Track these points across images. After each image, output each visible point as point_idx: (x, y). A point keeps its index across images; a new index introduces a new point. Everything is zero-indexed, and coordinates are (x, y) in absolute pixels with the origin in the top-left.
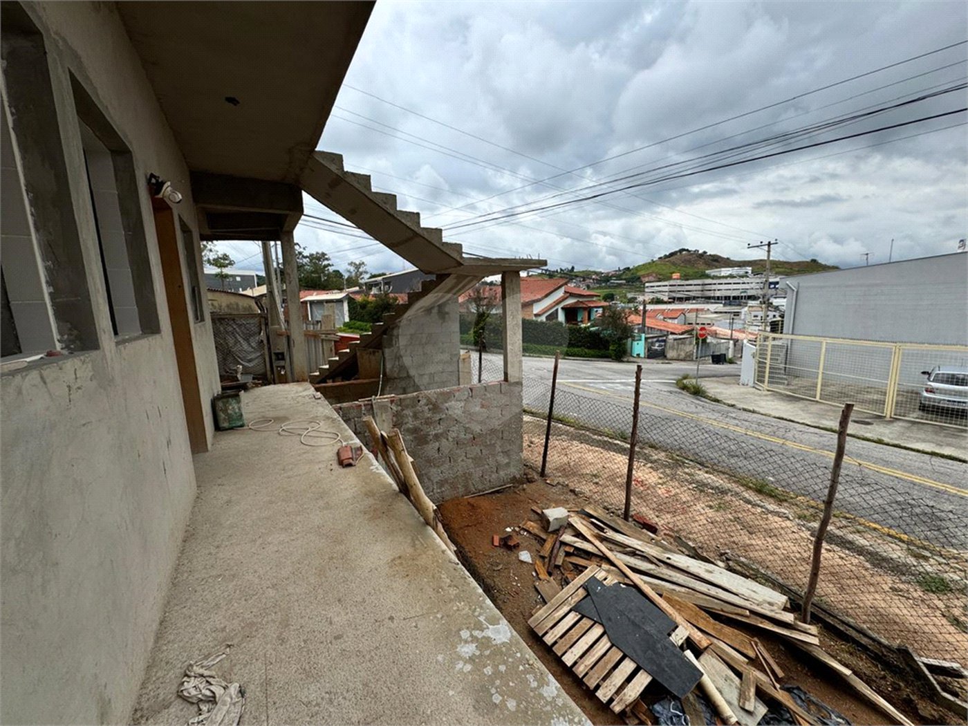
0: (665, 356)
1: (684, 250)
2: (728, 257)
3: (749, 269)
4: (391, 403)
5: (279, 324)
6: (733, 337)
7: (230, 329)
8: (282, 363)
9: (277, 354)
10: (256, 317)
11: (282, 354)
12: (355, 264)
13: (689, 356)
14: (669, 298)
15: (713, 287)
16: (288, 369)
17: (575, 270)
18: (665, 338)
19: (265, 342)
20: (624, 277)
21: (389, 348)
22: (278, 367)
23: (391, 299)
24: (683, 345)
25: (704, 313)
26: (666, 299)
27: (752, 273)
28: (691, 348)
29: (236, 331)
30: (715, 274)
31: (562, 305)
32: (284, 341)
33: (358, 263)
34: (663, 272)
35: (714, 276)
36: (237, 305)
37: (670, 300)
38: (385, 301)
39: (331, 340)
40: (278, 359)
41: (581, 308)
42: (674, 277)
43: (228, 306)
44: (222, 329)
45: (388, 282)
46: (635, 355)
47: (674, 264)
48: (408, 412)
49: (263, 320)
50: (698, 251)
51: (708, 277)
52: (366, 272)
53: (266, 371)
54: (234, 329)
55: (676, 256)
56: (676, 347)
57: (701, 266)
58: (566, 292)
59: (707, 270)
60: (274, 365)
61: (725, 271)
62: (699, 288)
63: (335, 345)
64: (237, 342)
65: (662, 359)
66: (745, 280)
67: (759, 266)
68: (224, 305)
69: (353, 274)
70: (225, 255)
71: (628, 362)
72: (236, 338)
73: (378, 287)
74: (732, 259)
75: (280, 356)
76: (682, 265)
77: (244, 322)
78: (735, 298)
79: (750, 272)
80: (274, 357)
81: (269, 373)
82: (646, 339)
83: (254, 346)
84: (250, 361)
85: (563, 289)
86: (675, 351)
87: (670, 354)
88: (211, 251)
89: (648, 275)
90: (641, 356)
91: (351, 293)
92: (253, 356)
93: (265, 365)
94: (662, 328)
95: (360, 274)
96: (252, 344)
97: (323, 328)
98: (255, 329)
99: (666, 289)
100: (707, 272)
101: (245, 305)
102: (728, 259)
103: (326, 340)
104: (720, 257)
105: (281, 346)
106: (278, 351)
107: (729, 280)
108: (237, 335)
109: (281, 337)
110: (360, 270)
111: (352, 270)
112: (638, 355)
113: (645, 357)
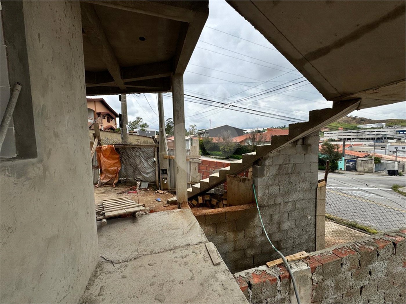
0: (357, 170)
2: (370, 118)
3: (384, 124)
4: (312, 273)
5: (165, 152)
6: (397, 160)
7: (138, 154)
8: (165, 176)
9: (163, 170)
10: (152, 147)
11: (166, 170)
12: (192, 126)
13: (371, 170)
14: (338, 139)
15: (364, 133)
16: (169, 179)
17: (286, 127)
18: (356, 160)
19: (157, 162)
21: (261, 177)
22: (163, 178)
23: (210, 139)
24: (367, 164)
25: (363, 146)
26: (336, 139)
27: (386, 126)
28: (372, 165)
29: (141, 155)
30: (363, 127)
32: (167, 161)
33: (193, 125)
35: (362, 128)
36: (147, 141)
37: (339, 140)
38: (208, 140)
39: (196, 163)
40: (163, 173)
42: (340, 129)
43: (144, 142)
44: (134, 154)
45: (208, 132)
46: (339, 169)
47: (339, 123)
48: (330, 283)
49: (156, 149)
50: (352, 116)
51: (359, 128)
52: (196, 129)
53: (156, 180)
54: (140, 154)
56: (363, 165)
57: (354, 123)
59: (358, 125)
60: (161, 177)
61: (369, 126)
62: (355, 134)
63: (198, 166)
64: (141, 162)
65: (354, 172)
66: (382, 130)
67: (390, 122)
68: (142, 141)
69: (191, 130)
70: (146, 123)
71: (338, 173)
72: (140, 159)
73: (203, 134)
74: (372, 119)
75: (165, 172)
76: (343, 123)
77: (145, 150)
78: (378, 139)
79: (385, 125)
80: (161, 172)
81: (157, 182)
82: (345, 160)
83: (150, 165)
84: (147, 174)
86: (362, 167)
87: (359, 169)
88: (141, 122)
90: (342, 169)
91: (192, 137)
92: (149, 171)
93: (156, 176)
94: (351, 154)
95: (194, 130)
96: (149, 163)
97: (191, 155)
98: (152, 155)
99: (336, 134)
100: (358, 126)
101: (150, 142)
102: (370, 119)
103: (192, 162)
104: (365, 119)
105: (165, 165)
106: (164, 168)
107: (372, 130)
108: (141, 158)
109: (166, 159)
110: (194, 128)
111: (191, 129)
113: (344, 170)
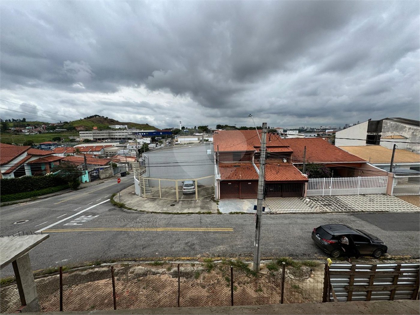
0: (100, 178)
1: (97, 116)
3: (126, 126)
6: (127, 161)
13: (111, 175)
15: (114, 134)
17: (27, 121)
20: (65, 127)
24: (107, 171)
25: (112, 147)
27: (128, 128)
28: (112, 171)
31: (27, 162)
34: (88, 126)
35: (113, 129)
37: (94, 140)
41: (43, 163)
42: (94, 129)
46: (84, 182)
47: (93, 121)
51: (110, 129)
55: (93, 118)
56: (104, 173)
57: (106, 124)
58: (28, 154)
59: (109, 125)
61: (117, 127)
62: (108, 134)
65: (98, 180)
66: (126, 131)
67: (130, 125)
71: (81, 188)
74: (119, 121)
76: (97, 122)
78: (123, 139)
82: (89, 173)
85: (26, 154)
87: (102, 176)
89: (80, 126)
90: (87, 181)
99: (91, 135)
102: (117, 121)
104: (114, 120)
107: (119, 131)
112: (86, 181)
113: (90, 182)
